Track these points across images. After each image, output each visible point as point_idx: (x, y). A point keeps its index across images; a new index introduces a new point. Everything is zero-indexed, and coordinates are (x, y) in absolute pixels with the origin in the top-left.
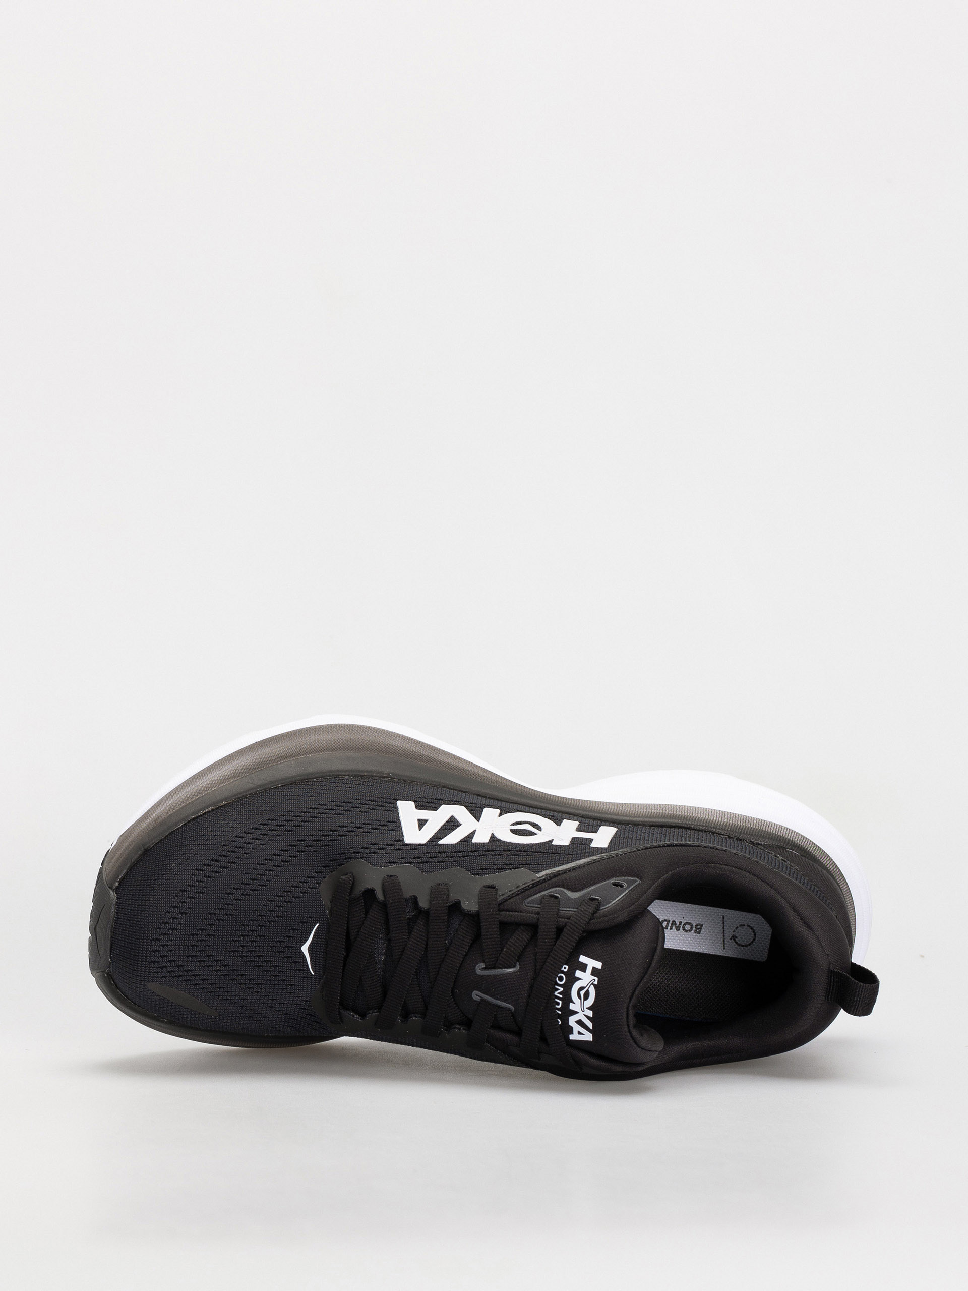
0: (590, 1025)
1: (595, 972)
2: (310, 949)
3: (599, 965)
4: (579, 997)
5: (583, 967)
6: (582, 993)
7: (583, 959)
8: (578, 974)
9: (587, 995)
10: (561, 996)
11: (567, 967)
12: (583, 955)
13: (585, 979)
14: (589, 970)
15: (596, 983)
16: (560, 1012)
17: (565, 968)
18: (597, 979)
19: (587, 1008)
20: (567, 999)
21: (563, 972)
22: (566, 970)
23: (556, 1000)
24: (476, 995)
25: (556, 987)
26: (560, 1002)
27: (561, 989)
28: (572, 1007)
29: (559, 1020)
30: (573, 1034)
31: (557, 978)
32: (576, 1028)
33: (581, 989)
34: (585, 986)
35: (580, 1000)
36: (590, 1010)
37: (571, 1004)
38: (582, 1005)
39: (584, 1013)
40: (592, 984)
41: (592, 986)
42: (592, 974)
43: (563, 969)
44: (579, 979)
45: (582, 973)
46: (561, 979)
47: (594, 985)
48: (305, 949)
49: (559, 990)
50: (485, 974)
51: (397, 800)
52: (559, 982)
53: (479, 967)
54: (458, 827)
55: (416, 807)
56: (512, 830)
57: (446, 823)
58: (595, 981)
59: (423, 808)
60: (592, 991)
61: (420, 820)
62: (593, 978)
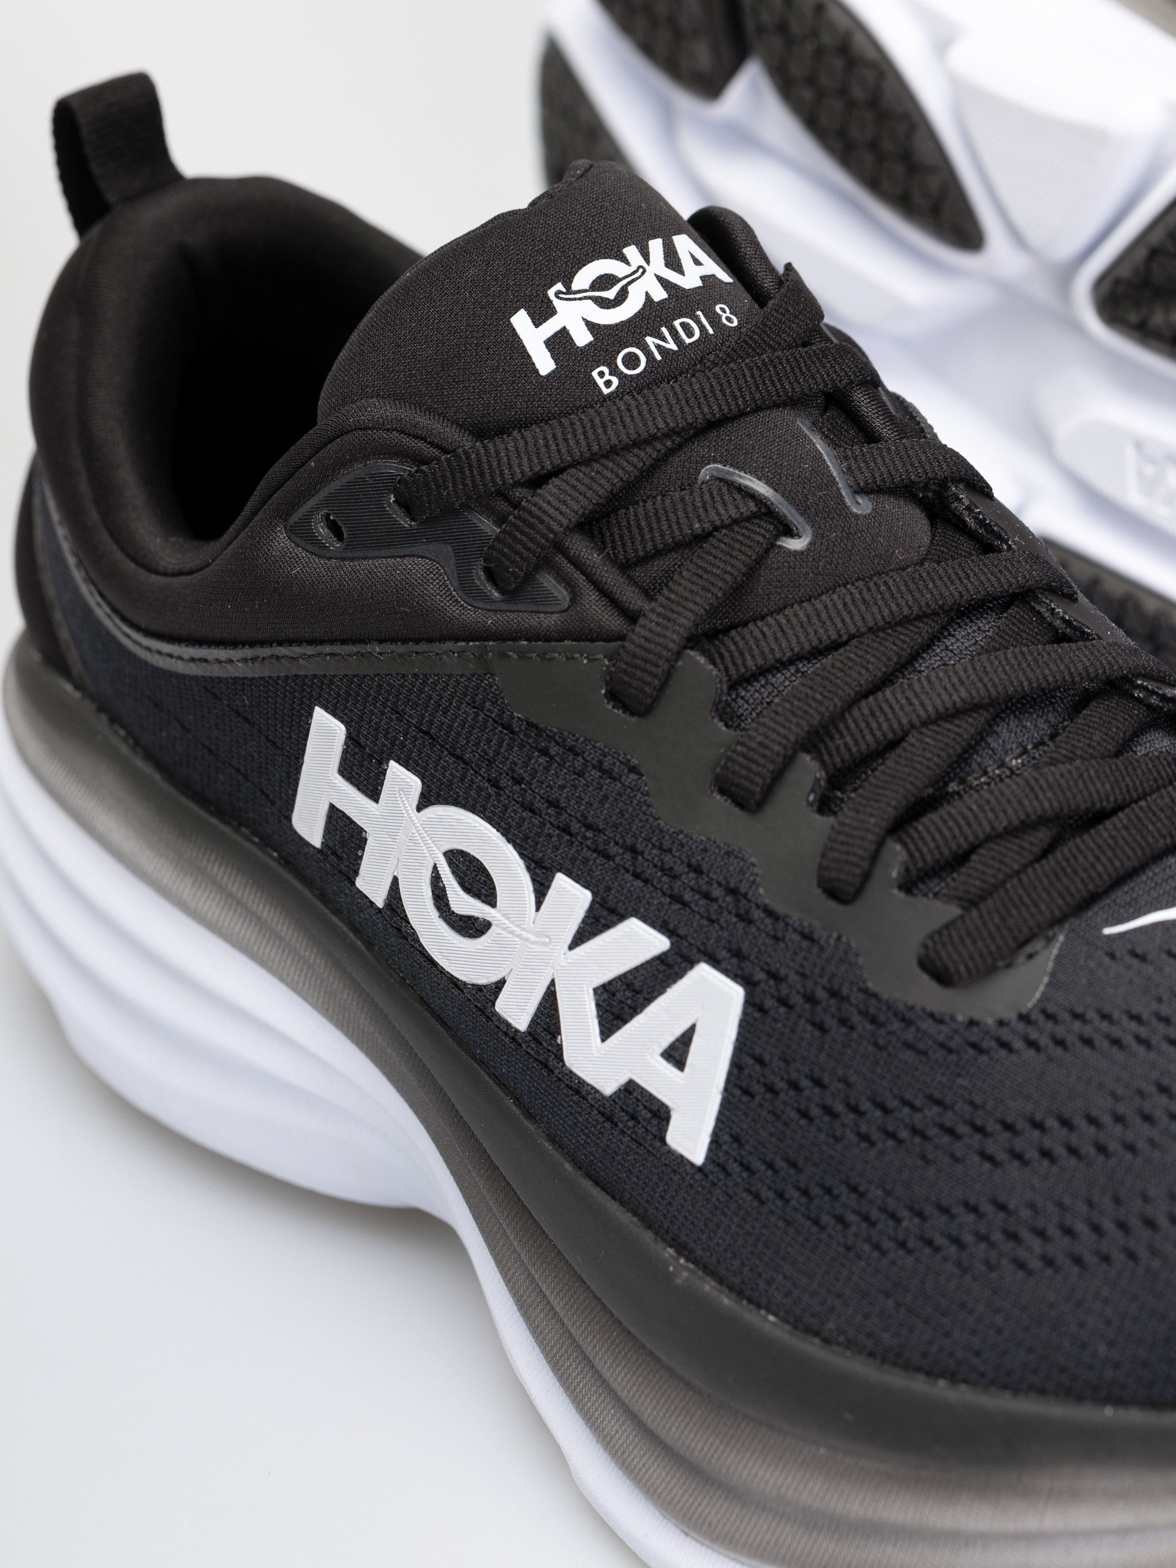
1: (542, 313)
3: (521, 321)
4: (622, 296)
5: (560, 343)
6: (610, 295)
7: (545, 363)
8: (582, 338)
9: (604, 281)
10: (664, 330)
11: (596, 377)
12: (537, 371)
13: (576, 316)
14: (550, 327)
15: (559, 286)
16: (700, 314)
17: (602, 375)
18: (551, 293)
19: (629, 265)
20: (655, 316)
21: (615, 373)
22: (606, 372)
23: (682, 336)
24: (860, 508)
25: (658, 358)
26: (677, 323)
27: (651, 341)
28: (660, 296)
31: (639, 369)
33: (604, 303)
34: (590, 302)
35: (630, 288)
36: (624, 256)
37: (656, 300)
38: (634, 278)
39: (643, 263)
40: (569, 291)
41: (575, 286)
42: (551, 312)
43: (609, 379)
44: (591, 326)
45: (572, 333)
46: (632, 364)
47: (568, 285)
49: (658, 347)
50: (801, 519)
51: (700, 1169)
52: (643, 360)
53: (795, 544)
54: (604, 986)
55: (668, 1119)
56: (493, 904)
57: (625, 1022)
58: (560, 292)
59: (655, 1108)
60: (584, 278)
61: (680, 1064)
62: (557, 303)
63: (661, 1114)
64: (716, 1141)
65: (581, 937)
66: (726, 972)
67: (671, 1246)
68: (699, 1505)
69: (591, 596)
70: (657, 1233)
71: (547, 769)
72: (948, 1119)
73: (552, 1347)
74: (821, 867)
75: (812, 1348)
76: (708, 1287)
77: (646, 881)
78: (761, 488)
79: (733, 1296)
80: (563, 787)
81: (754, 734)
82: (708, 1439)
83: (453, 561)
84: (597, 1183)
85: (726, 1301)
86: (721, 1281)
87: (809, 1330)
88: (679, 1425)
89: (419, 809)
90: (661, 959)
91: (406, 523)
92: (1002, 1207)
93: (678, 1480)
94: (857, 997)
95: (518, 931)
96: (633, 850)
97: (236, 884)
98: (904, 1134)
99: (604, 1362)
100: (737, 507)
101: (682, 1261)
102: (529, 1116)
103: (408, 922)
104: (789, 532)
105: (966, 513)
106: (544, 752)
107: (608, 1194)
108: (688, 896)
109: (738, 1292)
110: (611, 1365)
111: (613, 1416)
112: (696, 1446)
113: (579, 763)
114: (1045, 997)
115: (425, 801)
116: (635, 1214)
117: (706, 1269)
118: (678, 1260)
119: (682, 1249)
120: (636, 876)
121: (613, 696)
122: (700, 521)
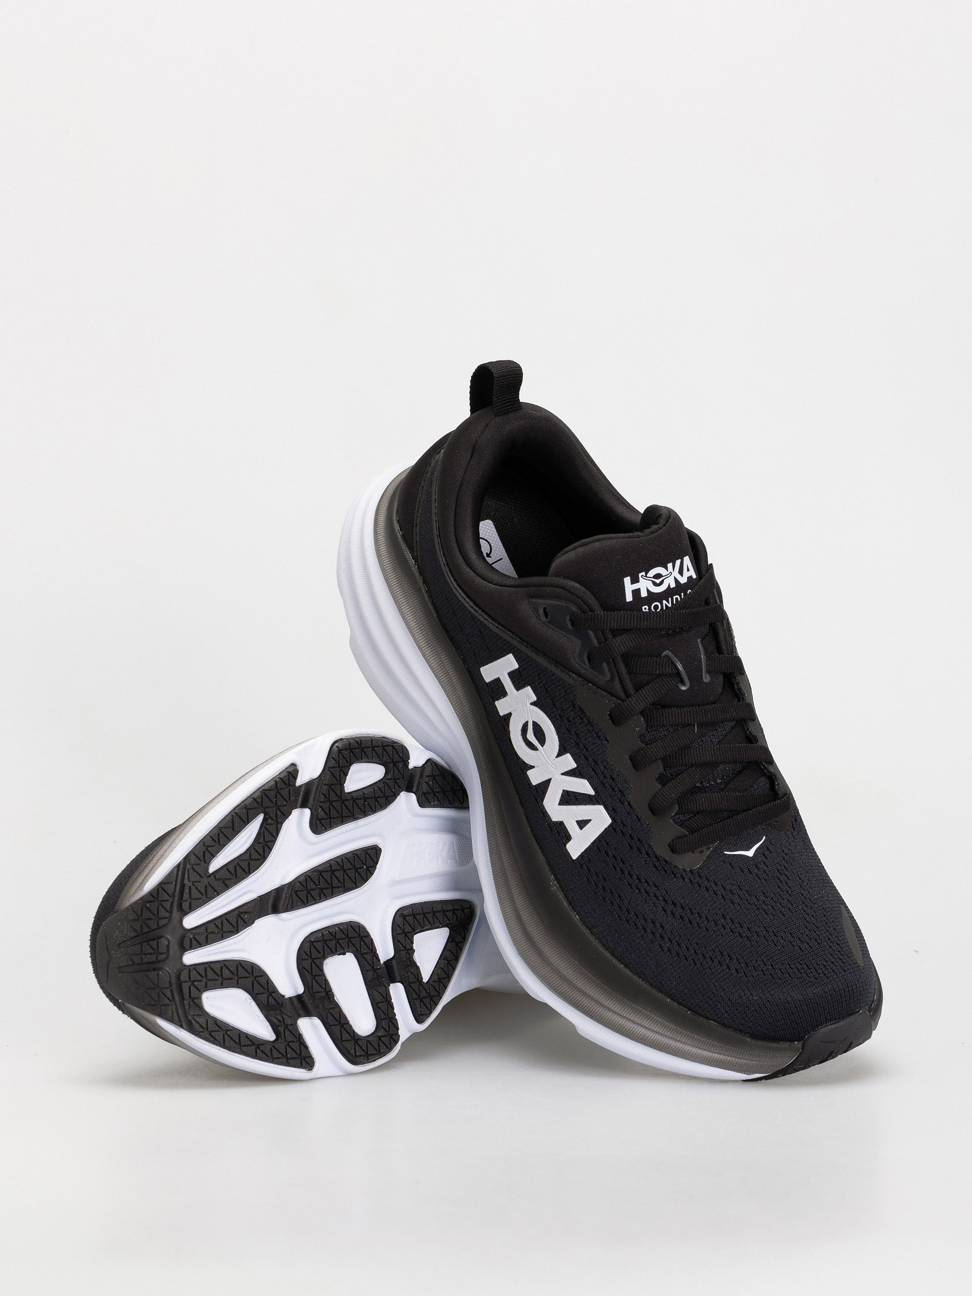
0: (678, 562)
1: (635, 580)
2: (748, 849)
3: (627, 580)
4: (662, 582)
5: (636, 593)
6: (658, 581)
7: (629, 598)
8: (644, 594)
9: (658, 576)
10: (670, 599)
11: (643, 608)
12: (626, 599)
13: (645, 585)
14: (636, 586)
15: (643, 573)
16: (682, 594)
17: (645, 609)
18: (640, 575)
19: (667, 571)
20: (669, 593)
21: (650, 609)
22: (647, 607)
23: (675, 603)
24: (706, 678)
25: (664, 608)
26: (675, 597)
27: (664, 602)
28: (673, 585)
29: (688, 593)
30: (691, 576)
31: (658, 611)
32: (686, 574)
33: (655, 584)
34: (651, 582)
35: (665, 580)
36: (667, 567)
37: (671, 587)
38: (667, 576)
39: (672, 571)
40: (646, 576)
41: (648, 576)
42: (638, 581)
43: (647, 610)
44: (648, 591)
45: (641, 591)
46: (656, 607)
47: (646, 574)
48: (750, 853)
49: (666, 605)
50: (688, 680)
51: (573, 860)
52: (660, 608)
53: (684, 688)
54: (567, 791)
55: (570, 840)
56: (542, 746)
57: (569, 805)
58: (643, 575)
59: (567, 835)
60: (652, 573)
61: (581, 828)
62: (641, 579)
63: (568, 838)
64: (582, 856)
65: (566, 774)
66: (609, 814)
67: (554, 875)
68: (529, 952)
69: (617, 682)
70: (550, 868)
71: (580, 724)
72: (658, 893)
73: (496, 871)
74: (651, 801)
75: (587, 932)
76: (561, 896)
77: (596, 773)
78: (680, 667)
79: (568, 902)
80: (582, 732)
81: (649, 750)
82: (541, 938)
83: (579, 647)
84: (536, 840)
85: (565, 904)
86: (565, 895)
87: (587, 927)
88: (533, 928)
89: (531, 704)
90: (589, 796)
91: (570, 627)
92: (662, 927)
93: (524, 940)
94: (646, 846)
95: (546, 758)
96: (596, 762)
97: (448, 666)
98: (643, 891)
99: (516, 891)
100: (672, 670)
101: (555, 882)
102: (522, 805)
103: (509, 728)
104: (683, 683)
105: (736, 684)
106: (581, 719)
107: (539, 846)
108: (607, 785)
109: (570, 903)
110: (517, 894)
111: (509, 906)
112: (536, 937)
113: (591, 729)
114: (700, 868)
115: (533, 704)
116: (545, 858)
117: (563, 890)
118: (554, 881)
119: (557, 879)
120: (593, 770)
121: (610, 715)
122: (659, 670)
